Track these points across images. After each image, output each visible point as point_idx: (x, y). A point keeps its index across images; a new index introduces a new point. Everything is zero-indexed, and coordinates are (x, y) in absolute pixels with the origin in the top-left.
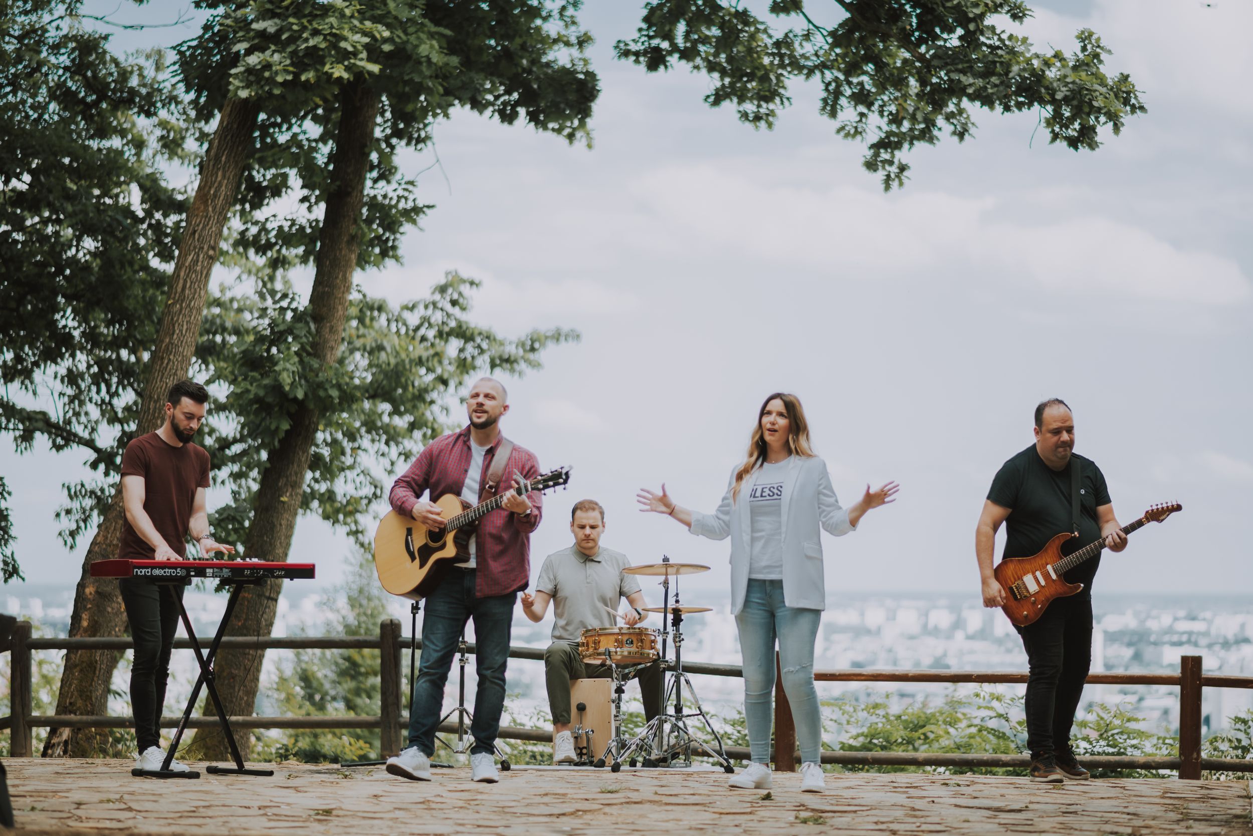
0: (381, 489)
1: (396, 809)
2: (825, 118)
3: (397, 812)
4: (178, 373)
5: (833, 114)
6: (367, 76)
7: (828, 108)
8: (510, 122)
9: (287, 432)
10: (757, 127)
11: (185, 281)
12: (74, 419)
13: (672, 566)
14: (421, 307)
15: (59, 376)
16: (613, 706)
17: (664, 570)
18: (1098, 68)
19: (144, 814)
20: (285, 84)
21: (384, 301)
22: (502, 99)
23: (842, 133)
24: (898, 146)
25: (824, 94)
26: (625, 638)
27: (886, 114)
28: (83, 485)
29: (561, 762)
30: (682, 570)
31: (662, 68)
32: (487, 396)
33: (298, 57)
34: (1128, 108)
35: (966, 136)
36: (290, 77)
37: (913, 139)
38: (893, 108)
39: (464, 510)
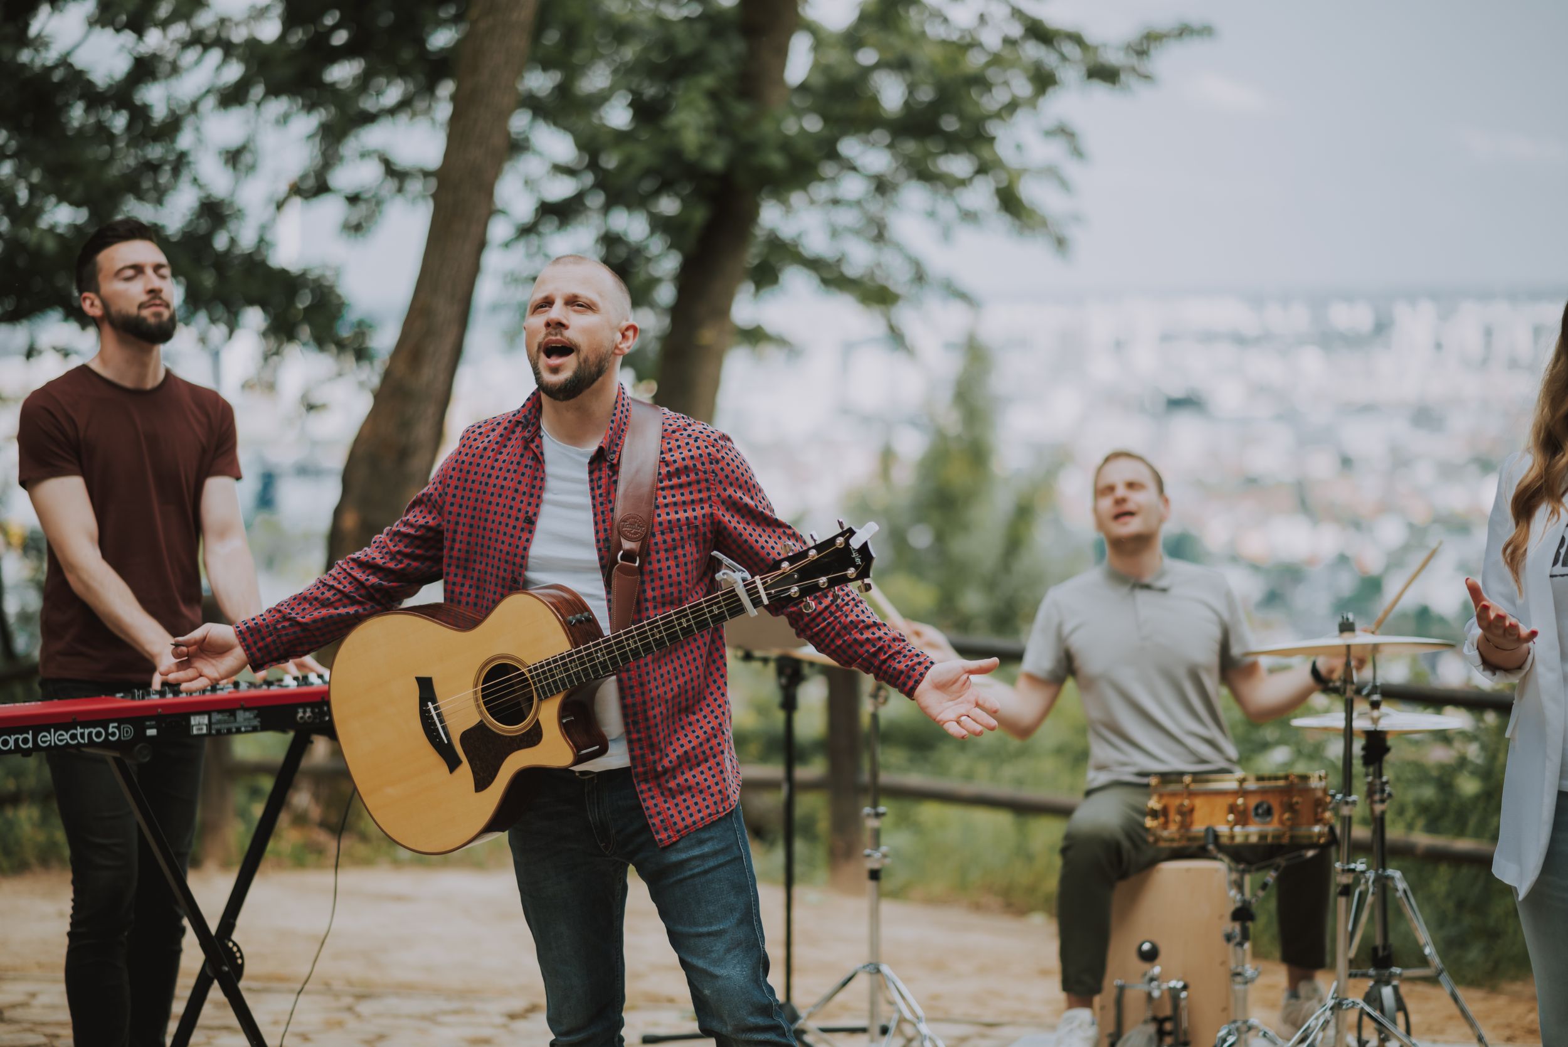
16: (1231, 948)
26: (1253, 802)
32: (572, 301)
39: (575, 643)
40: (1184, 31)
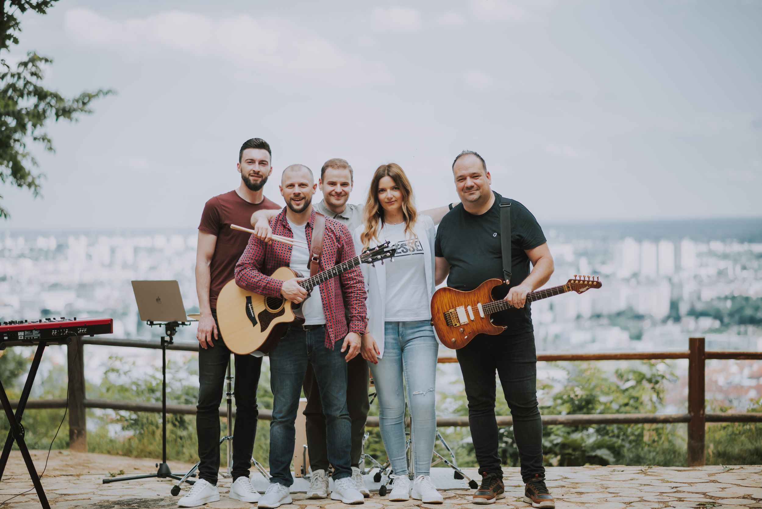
14: (9, 77)
32: (301, 185)
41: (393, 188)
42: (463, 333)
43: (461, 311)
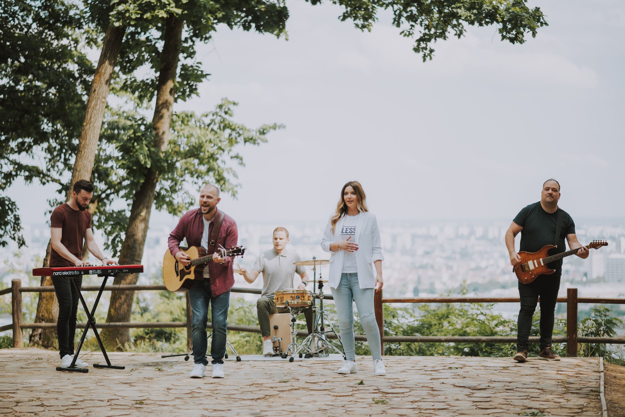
0: (195, 200)
1: (176, 398)
2: (395, 26)
3: (177, 400)
4: (89, 157)
5: (398, 25)
6: (175, 15)
7: (396, 22)
8: (248, 30)
9: (143, 183)
10: (363, 31)
11: (91, 114)
12: (51, 169)
13: (317, 261)
14: (211, 115)
15: (44, 150)
16: (291, 327)
17: (313, 263)
18: (524, 4)
19: (48, 408)
20: (136, 19)
21: (194, 112)
22: (244, 19)
23: (403, 34)
24: (429, 40)
25: (394, 16)
26: (296, 295)
27: (423, 25)
28: (56, 200)
29: (266, 355)
30: (323, 263)
31: (318, 3)
32: (208, 197)
33: (142, 7)
34: (539, 24)
35: (462, 36)
36: (139, 16)
37: (436, 36)
38: (427, 22)
39: (199, 257)
40: (274, 127)
41: (352, 193)
42: (532, 275)
43: (530, 263)
